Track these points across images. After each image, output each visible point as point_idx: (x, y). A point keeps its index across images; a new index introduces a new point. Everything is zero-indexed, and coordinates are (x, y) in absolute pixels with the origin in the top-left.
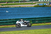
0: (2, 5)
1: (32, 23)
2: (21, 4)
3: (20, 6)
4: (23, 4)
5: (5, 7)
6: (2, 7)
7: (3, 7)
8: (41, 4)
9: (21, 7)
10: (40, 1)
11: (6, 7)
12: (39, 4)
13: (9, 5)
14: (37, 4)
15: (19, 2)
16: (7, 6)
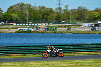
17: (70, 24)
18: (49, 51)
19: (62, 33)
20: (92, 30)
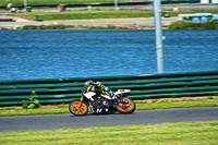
0: (38, 19)
1: (37, 102)
2: (119, 16)
3: (112, 24)
4: (130, 16)
5: (49, 27)
6: (35, 27)
7: (41, 28)
8: (200, 17)
9: (114, 27)
10: (207, 2)
11: (55, 27)
12: (191, 18)
13: (69, 17)
14: (185, 18)
15: (113, 5)
16: (56, 23)
18: (89, 95)
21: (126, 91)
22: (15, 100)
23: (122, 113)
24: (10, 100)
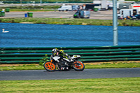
17: (39, 5)
18: (56, 58)
19: (13, 22)
20: (75, 17)
21: (78, 56)
22: (35, 60)
23: (76, 70)
24: (30, 60)
